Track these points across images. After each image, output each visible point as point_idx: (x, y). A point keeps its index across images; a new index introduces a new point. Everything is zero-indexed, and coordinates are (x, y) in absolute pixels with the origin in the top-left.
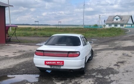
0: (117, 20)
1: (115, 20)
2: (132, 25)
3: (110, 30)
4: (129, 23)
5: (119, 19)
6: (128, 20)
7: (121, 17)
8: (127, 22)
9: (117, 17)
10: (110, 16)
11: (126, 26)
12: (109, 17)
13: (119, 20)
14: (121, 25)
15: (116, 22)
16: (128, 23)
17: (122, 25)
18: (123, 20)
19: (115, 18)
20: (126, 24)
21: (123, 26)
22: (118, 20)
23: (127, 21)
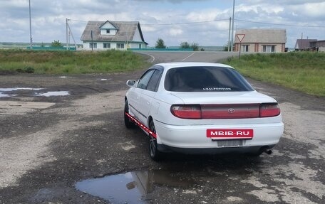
0: (108, 31)
1: (103, 33)
2: (140, 45)
3: (108, 55)
4: (136, 41)
5: (112, 29)
6: (133, 34)
7: (116, 26)
8: (132, 38)
9: (108, 26)
10: (90, 23)
11: (130, 46)
12: (88, 24)
13: (113, 33)
14: (118, 45)
15: (107, 37)
16: (133, 40)
17: (120, 44)
18: (121, 32)
19: (103, 27)
20: (129, 42)
21: (123, 46)
22: (111, 31)
23: (131, 36)
